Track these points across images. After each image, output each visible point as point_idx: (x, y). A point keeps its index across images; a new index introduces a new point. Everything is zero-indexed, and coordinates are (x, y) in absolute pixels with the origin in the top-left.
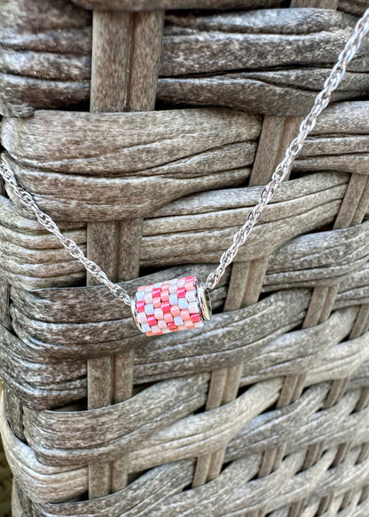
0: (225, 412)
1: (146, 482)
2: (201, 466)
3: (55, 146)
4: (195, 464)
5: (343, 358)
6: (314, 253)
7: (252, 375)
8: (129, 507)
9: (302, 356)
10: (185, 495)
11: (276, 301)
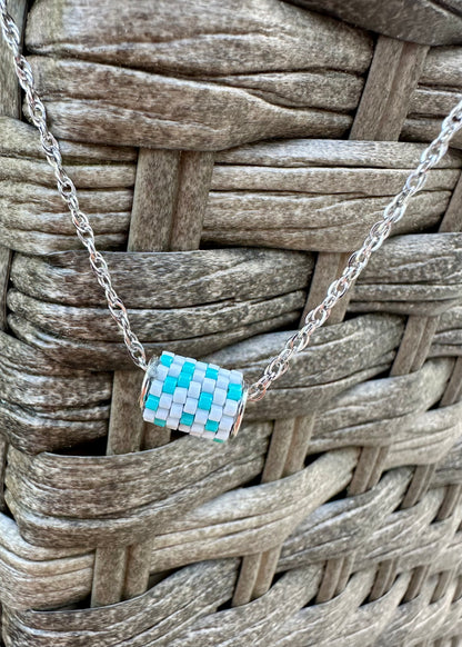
0: (288, 486)
1: (172, 588)
2: (248, 573)
3: (113, 20)
4: (238, 570)
5: (433, 432)
6: (417, 261)
7: (324, 438)
8: (147, 625)
9: (389, 417)
10: (221, 617)
11: (365, 326)
